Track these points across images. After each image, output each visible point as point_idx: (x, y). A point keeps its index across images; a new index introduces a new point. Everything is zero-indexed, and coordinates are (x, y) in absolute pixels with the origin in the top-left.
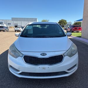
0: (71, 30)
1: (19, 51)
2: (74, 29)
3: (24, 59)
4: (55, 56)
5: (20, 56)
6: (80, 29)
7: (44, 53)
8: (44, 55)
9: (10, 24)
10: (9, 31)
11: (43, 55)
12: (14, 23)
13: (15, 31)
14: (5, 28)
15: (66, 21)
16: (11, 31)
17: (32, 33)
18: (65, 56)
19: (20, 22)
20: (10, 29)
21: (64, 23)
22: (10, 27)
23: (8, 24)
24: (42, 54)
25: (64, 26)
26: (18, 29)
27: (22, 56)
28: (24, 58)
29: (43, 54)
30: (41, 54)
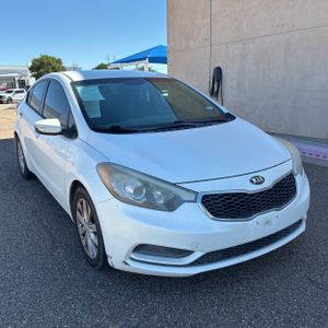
1: (175, 185)
7: (258, 177)
11: (259, 183)
24: (254, 180)
27: (193, 199)
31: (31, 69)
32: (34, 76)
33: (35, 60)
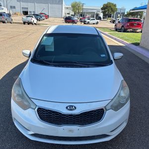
0: (123, 26)
1: (30, 98)
2: (128, 26)
3: (38, 113)
4: (90, 111)
5: (32, 107)
6: (139, 25)
7: (72, 106)
8: (72, 110)
9: (14, 7)
10: (13, 23)
11: (70, 110)
12: (20, 6)
13: (24, 23)
14: (6, 17)
15: (115, 5)
16: (16, 23)
17: (53, 50)
18: (107, 110)
19: (33, 4)
20: (14, 18)
21: (112, 9)
22: (15, 14)
23: (11, 7)
24: (69, 108)
25: (111, 15)
26: (29, 19)
27: (34, 107)
28: (38, 111)
29: (71, 108)
30: (67, 108)
31: (102, 9)
32: (102, 12)
33: (104, 5)
